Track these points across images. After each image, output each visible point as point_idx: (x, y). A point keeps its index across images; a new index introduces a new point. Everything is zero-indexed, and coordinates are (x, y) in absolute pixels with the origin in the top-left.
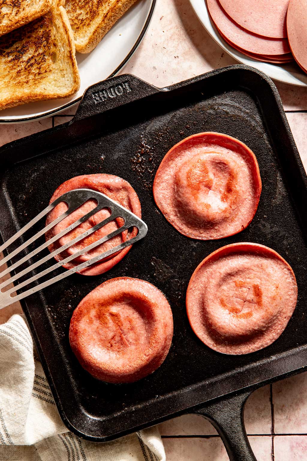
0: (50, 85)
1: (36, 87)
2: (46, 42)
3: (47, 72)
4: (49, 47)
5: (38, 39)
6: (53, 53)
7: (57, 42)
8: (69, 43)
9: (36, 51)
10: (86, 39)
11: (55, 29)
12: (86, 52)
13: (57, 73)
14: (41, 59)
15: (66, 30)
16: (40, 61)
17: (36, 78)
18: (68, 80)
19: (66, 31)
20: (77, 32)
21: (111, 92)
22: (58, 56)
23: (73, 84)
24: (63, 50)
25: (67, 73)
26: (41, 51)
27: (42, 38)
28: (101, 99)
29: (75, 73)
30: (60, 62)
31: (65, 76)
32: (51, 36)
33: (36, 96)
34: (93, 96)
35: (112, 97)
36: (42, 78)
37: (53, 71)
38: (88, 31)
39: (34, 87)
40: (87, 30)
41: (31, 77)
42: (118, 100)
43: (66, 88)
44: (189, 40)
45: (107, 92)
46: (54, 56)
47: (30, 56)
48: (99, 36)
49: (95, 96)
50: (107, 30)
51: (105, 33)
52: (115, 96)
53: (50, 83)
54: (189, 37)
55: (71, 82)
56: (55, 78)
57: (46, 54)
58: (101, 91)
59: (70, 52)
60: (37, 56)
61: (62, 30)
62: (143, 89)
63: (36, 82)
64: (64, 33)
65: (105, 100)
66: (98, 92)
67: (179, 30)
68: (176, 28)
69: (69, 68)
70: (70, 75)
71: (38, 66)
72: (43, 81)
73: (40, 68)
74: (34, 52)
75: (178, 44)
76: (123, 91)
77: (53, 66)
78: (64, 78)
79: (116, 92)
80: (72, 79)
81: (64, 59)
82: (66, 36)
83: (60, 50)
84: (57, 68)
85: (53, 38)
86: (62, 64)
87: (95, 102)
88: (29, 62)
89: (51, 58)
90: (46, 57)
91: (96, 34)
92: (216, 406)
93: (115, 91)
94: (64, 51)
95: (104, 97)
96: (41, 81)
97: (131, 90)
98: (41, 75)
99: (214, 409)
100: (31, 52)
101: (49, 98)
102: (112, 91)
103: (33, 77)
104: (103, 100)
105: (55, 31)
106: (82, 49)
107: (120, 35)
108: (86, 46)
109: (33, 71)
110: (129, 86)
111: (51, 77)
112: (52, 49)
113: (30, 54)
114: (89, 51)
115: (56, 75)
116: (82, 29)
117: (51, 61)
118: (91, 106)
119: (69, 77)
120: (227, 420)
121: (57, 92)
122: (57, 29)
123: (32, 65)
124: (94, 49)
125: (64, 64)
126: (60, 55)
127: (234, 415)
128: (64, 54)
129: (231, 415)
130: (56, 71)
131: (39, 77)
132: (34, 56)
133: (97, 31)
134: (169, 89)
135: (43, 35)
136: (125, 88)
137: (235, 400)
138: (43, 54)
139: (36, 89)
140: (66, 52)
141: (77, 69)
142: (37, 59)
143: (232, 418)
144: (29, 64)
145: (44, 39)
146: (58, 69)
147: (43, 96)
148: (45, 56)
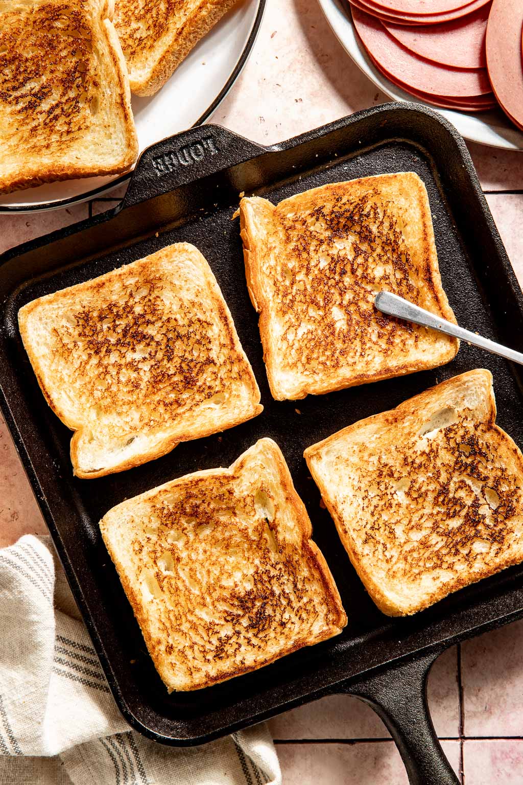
0: (86, 151)
1: (62, 155)
2: (80, 79)
3: (81, 129)
4: (86, 87)
5: (68, 74)
6: (92, 97)
7: (100, 78)
8: (120, 81)
9: (64, 94)
10: (146, 71)
11: (96, 57)
12: (147, 94)
13: (99, 131)
14: (72, 107)
15: (114, 59)
16: (70, 110)
17: (63, 139)
18: (117, 144)
19: (115, 61)
20: (132, 59)
21: (184, 156)
22: (102, 103)
23: (126, 150)
24: (110, 93)
25: (115, 132)
26: (72, 94)
27: (75, 72)
28: (168, 169)
29: (129, 131)
30: (103, 112)
31: (113, 136)
32: (89, 70)
33: (63, 170)
34: (154, 163)
35: (186, 164)
36: (73, 140)
37: (92, 128)
38: (150, 59)
39: (59, 154)
40: (148, 56)
41: (55, 137)
42: (196, 168)
43: (114, 156)
44: (320, 71)
45: (177, 156)
46: (93, 103)
47: (54, 103)
48: (169, 67)
49: (157, 163)
50: (183, 56)
51: (179, 62)
52: (191, 162)
53: (86, 148)
54: (320, 67)
55: (123, 147)
56: (96, 140)
57: (79, 100)
58: (167, 155)
59: (121, 96)
60: (65, 104)
61: (108, 59)
62: (237, 149)
63: (63, 146)
64: (111, 64)
65: (174, 170)
66: (161, 157)
67: (303, 54)
68: (297, 51)
69: (118, 123)
70: (121, 135)
71: (67, 120)
72: (75, 145)
73: (69, 124)
74: (61, 95)
75: (302, 79)
76: (205, 152)
77: (92, 120)
78: (109, 140)
79: (193, 155)
80: (124, 142)
81: (110, 108)
82: (114, 70)
83: (103, 93)
84: (98, 123)
85: (92, 72)
86: (107, 115)
87: (157, 174)
88: (51, 113)
89: (89, 106)
90: (80, 105)
91: (164, 63)
92: (379, 680)
93: (190, 155)
94: (111, 95)
95: (172, 164)
96: (71, 144)
97: (217, 151)
98: (71, 135)
99: (377, 684)
100: (56, 96)
101: (85, 172)
102: (186, 155)
103: (58, 138)
104: (171, 170)
105: (96, 61)
106: (140, 89)
107: (203, 64)
108: (147, 83)
109: (57, 128)
110: (214, 144)
111: (88, 137)
112: (92, 90)
113: (54, 100)
114: (153, 93)
115: (96, 135)
116: (140, 55)
117: (88, 111)
118: (150, 180)
119: (119, 137)
120: (399, 702)
121: (98, 163)
122: (100, 57)
123: (56, 118)
124: (160, 90)
125: (111, 114)
126: (104, 102)
127: (410, 693)
128: (110, 100)
129: (405, 693)
130: (97, 129)
131: (68, 138)
132: (60, 103)
133: (166, 57)
134: (282, 146)
135: (75, 68)
136: (207, 149)
137: (411, 667)
138: (76, 99)
139: (63, 159)
140: (114, 96)
141: (134, 125)
142: (65, 108)
143: (407, 698)
144: (52, 116)
145: (77, 74)
146: (100, 125)
147: (75, 169)
148: (78, 102)
